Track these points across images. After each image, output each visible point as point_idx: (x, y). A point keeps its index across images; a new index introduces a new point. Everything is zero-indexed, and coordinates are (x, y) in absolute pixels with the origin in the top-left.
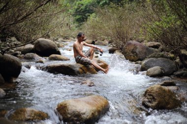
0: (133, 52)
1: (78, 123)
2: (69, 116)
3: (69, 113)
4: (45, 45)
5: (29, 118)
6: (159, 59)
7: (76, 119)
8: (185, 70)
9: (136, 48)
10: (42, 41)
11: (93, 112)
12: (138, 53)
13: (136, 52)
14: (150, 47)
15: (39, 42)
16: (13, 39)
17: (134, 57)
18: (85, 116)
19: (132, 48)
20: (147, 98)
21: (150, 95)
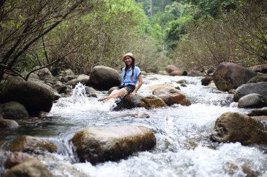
0: (227, 78)
1: (95, 155)
2: (84, 146)
3: (83, 143)
4: (103, 75)
5: (28, 147)
6: (259, 83)
7: (92, 150)
9: (230, 72)
10: (100, 69)
11: (118, 142)
12: (234, 79)
13: (230, 78)
14: (257, 71)
15: (95, 71)
16: (68, 71)
17: (228, 84)
18: (105, 146)
19: (224, 72)
20: (217, 131)
21: (220, 126)
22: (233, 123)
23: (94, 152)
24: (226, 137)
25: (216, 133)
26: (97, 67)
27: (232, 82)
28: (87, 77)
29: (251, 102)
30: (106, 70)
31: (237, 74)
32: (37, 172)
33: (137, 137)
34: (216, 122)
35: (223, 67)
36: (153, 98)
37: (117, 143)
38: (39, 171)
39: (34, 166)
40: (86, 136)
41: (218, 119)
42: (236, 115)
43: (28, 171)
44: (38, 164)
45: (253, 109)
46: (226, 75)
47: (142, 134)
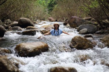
0: (74, 22)
1: (26, 54)
4: (24, 22)
6: (87, 24)
8: (102, 30)
9: (76, 20)
10: (22, 19)
12: (77, 23)
13: (75, 23)
14: (86, 20)
15: (20, 20)
16: (9, 20)
17: (75, 25)
18: (29, 50)
19: (73, 20)
20: (72, 43)
21: (74, 41)
22: (78, 40)
23: (25, 53)
24: (76, 46)
25: (72, 44)
26: (21, 18)
27: (76, 24)
28: (17, 23)
29: (84, 32)
30: (25, 19)
31: (78, 21)
32: (5, 62)
33: (42, 46)
34: (72, 40)
35: (72, 18)
36: (45, 31)
37: (34, 49)
38: (6, 61)
39: (4, 59)
40: (21, 46)
41: (73, 39)
42: (80, 37)
43: (2, 61)
44: (5, 58)
45: (86, 35)
46: (74, 21)
47: (44, 45)
